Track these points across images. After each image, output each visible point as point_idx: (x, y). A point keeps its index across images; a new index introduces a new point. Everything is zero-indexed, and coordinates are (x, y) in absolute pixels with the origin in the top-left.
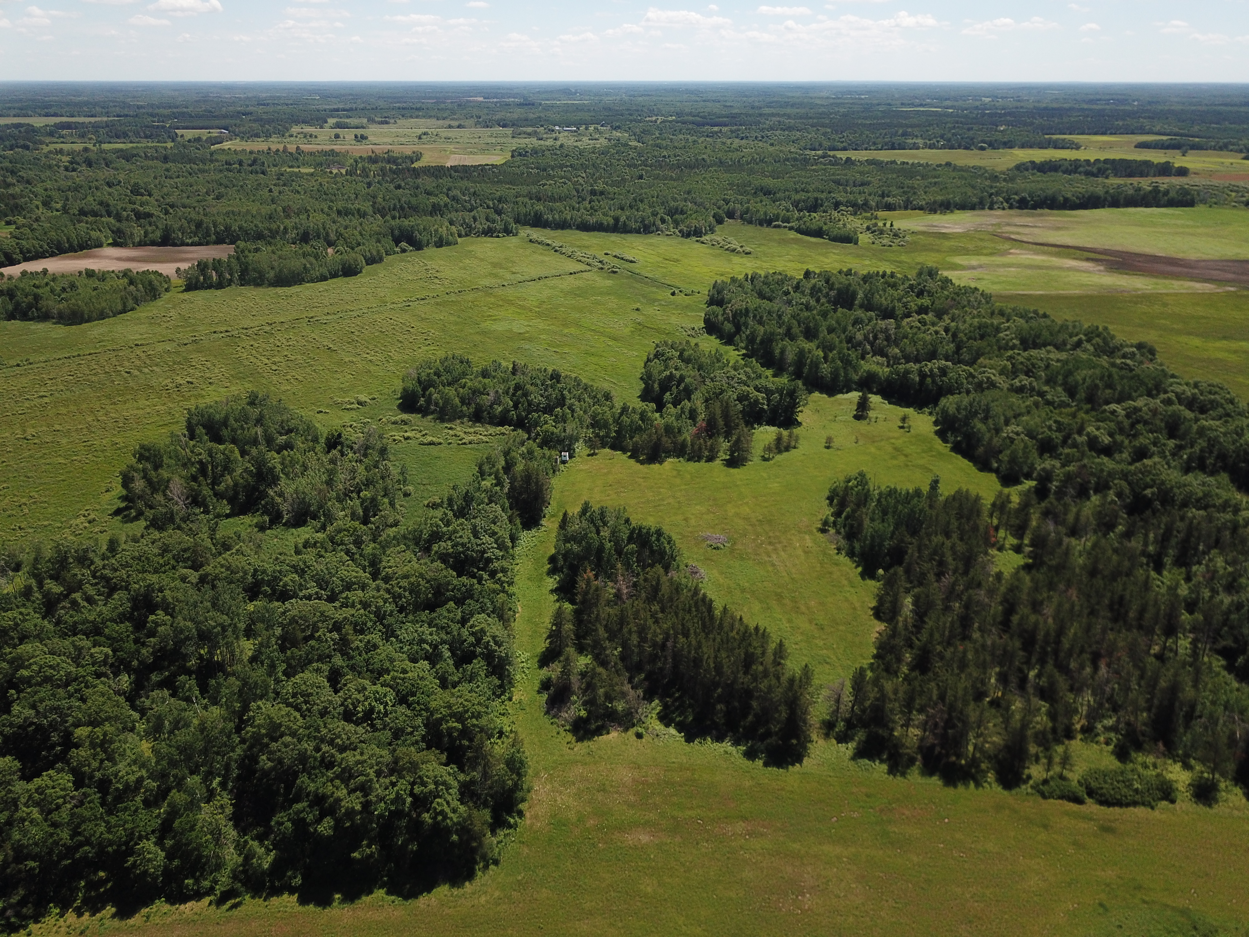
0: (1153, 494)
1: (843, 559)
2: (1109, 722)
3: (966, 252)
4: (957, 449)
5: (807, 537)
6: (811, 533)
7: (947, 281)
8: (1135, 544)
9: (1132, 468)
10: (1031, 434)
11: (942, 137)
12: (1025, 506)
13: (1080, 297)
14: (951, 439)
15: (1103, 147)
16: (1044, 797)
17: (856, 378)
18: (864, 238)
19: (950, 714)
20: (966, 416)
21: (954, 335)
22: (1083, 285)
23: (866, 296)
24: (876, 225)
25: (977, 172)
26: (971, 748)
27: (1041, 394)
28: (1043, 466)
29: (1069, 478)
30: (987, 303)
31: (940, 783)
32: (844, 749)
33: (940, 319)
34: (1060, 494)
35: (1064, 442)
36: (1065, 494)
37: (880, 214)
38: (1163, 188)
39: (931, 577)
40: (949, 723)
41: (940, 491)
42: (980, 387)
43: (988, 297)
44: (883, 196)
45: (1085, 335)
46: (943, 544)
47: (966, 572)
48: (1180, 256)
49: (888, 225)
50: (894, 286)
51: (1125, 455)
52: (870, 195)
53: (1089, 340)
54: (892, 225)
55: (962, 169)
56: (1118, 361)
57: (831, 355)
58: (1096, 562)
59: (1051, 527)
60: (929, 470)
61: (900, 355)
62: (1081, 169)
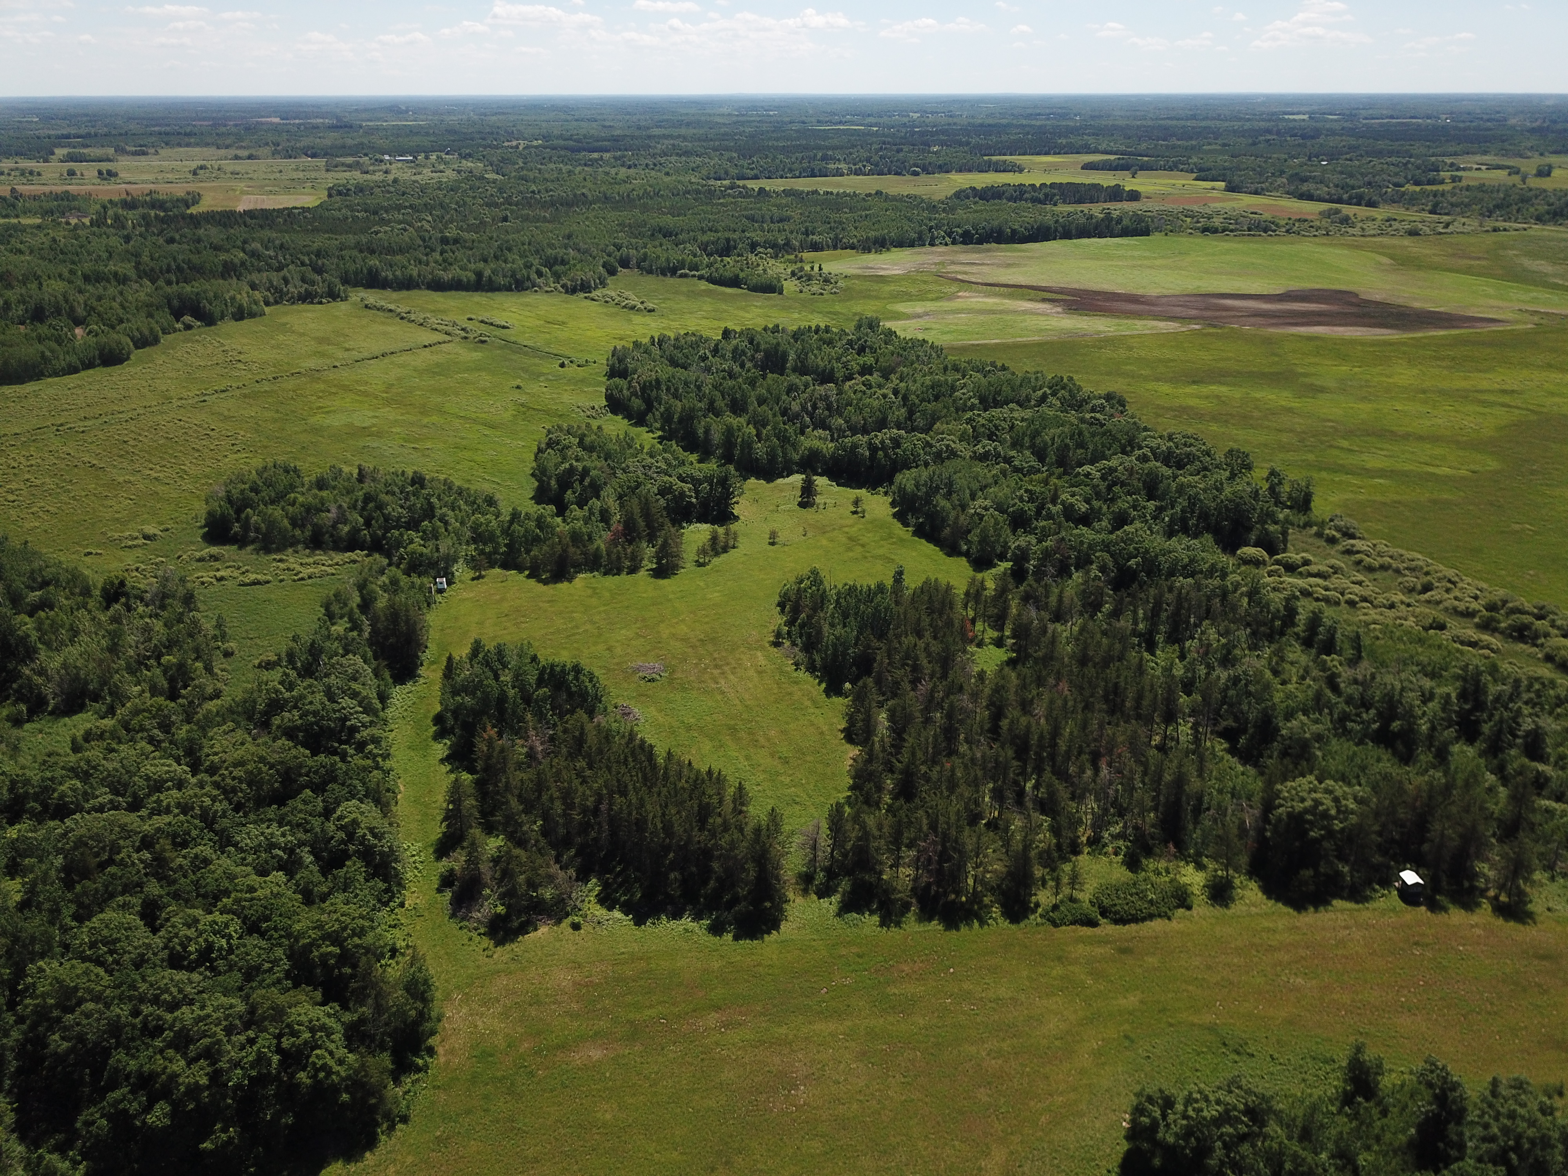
0: (1137, 564)
1: (803, 675)
2: (1116, 829)
3: (907, 297)
4: (920, 532)
5: (759, 654)
6: (762, 648)
7: (891, 333)
8: (1124, 623)
9: (1113, 537)
10: (1000, 508)
11: (868, 161)
12: (1002, 592)
13: (1039, 344)
14: (913, 521)
15: (1048, 169)
16: (1055, 925)
17: (796, 457)
18: (790, 286)
19: (943, 845)
20: (927, 493)
21: (905, 398)
22: (1041, 330)
23: (799, 357)
24: (802, 269)
25: (913, 201)
26: (970, 881)
27: (1008, 460)
28: (1017, 543)
29: (1047, 554)
30: (939, 356)
31: (940, 927)
32: (826, 905)
33: (887, 379)
34: (1039, 574)
35: (1038, 513)
36: (1045, 574)
37: (806, 255)
38: (1115, 214)
39: (906, 685)
40: (944, 856)
41: (905, 583)
42: (939, 458)
43: (939, 350)
44: (807, 233)
45: (1050, 388)
46: (915, 645)
47: (944, 676)
48: (1140, 292)
49: (816, 269)
50: (830, 343)
51: (1105, 523)
52: (792, 232)
53: (1054, 394)
54: (820, 269)
55: (894, 199)
56: (1088, 416)
57: (764, 432)
58: (1085, 648)
59: (1033, 613)
60: (891, 561)
61: (844, 426)
62: (1027, 195)
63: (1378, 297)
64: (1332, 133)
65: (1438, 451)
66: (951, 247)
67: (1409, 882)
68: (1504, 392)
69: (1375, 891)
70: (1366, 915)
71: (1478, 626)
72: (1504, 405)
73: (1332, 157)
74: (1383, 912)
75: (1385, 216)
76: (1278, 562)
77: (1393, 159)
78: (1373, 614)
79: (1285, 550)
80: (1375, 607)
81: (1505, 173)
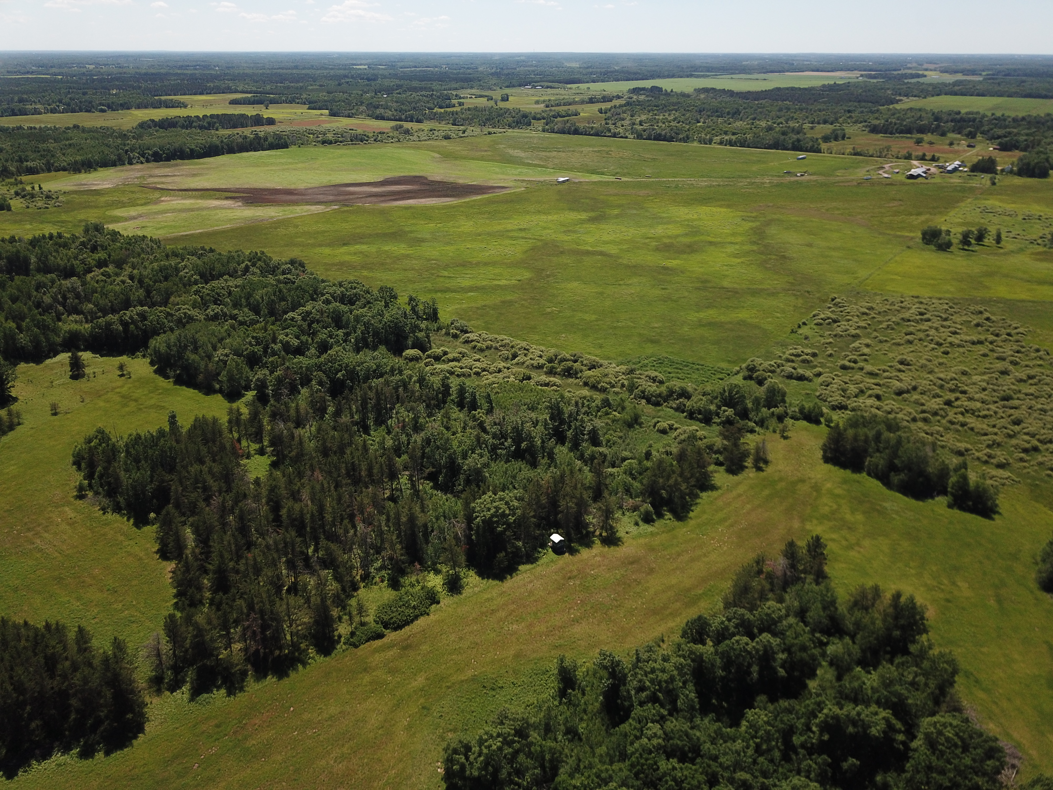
0: (343, 375)
1: (111, 516)
2: (378, 564)
3: (122, 205)
4: (179, 381)
5: (67, 509)
6: (69, 504)
7: (115, 235)
8: (345, 419)
9: (322, 359)
10: (238, 353)
11: (60, 101)
12: (255, 416)
13: (232, 230)
14: (172, 374)
15: (205, 105)
16: (356, 646)
17: (59, 340)
18: (16, 204)
19: (262, 618)
20: (178, 351)
21: (141, 282)
22: (231, 220)
23: (40, 260)
24: (24, 190)
25: (106, 133)
26: (288, 637)
27: (234, 317)
28: (257, 377)
29: (280, 381)
30: (159, 247)
31: (274, 679)
33: (122, 269)
34: (277, 395)
35: (265, 352)
36: (281, 394)
37: (24, 178)
38: (262, 134)
39: (202, 504)
40: (264, 627)
41: (179, 424)
42: (181, 323)
43: (157, 242)
44: (21, 160)
45: (250, 261)
46: (201, 471)
47: (229, 490)
48: (293, 187)
49: (37, 188)
50: (65, 246)
51: (313, 351)
52: (7, 161)
53: (254, 265)
54: (40, 188)
55: (90, 131)
56: (282, 277)
57: (24, 324)
58: (324, 441)
59: (282, 426)
60: (163, 408)
61: (95, 309)
62: (194, 124)
63: (438, 178)
64: (384, 77)
65: (497, 271)
66: (146, 165)
67: (557, 541)
68: (521, 230)
69: (539, 552)
70: (539, 569)
71: (546, 373)
72: (523, 238)
73: (389, 91)
74: (547, 565)
75: (429, 128)
76: (429, 357)
77: (424, 93)
78: (491, 378)
79: (430, 348)
80: (491, 373)
81: (486, 99)
